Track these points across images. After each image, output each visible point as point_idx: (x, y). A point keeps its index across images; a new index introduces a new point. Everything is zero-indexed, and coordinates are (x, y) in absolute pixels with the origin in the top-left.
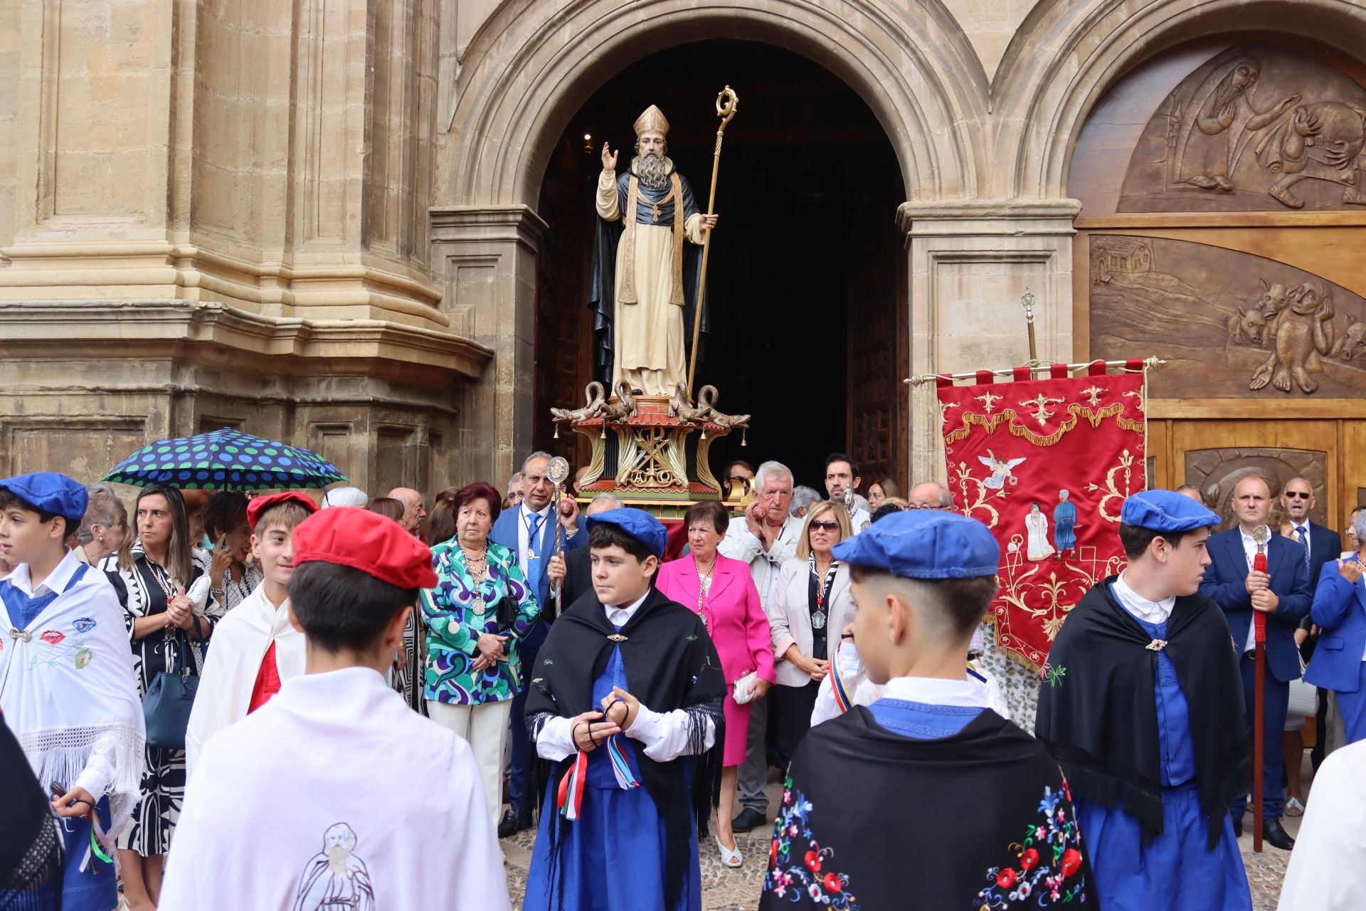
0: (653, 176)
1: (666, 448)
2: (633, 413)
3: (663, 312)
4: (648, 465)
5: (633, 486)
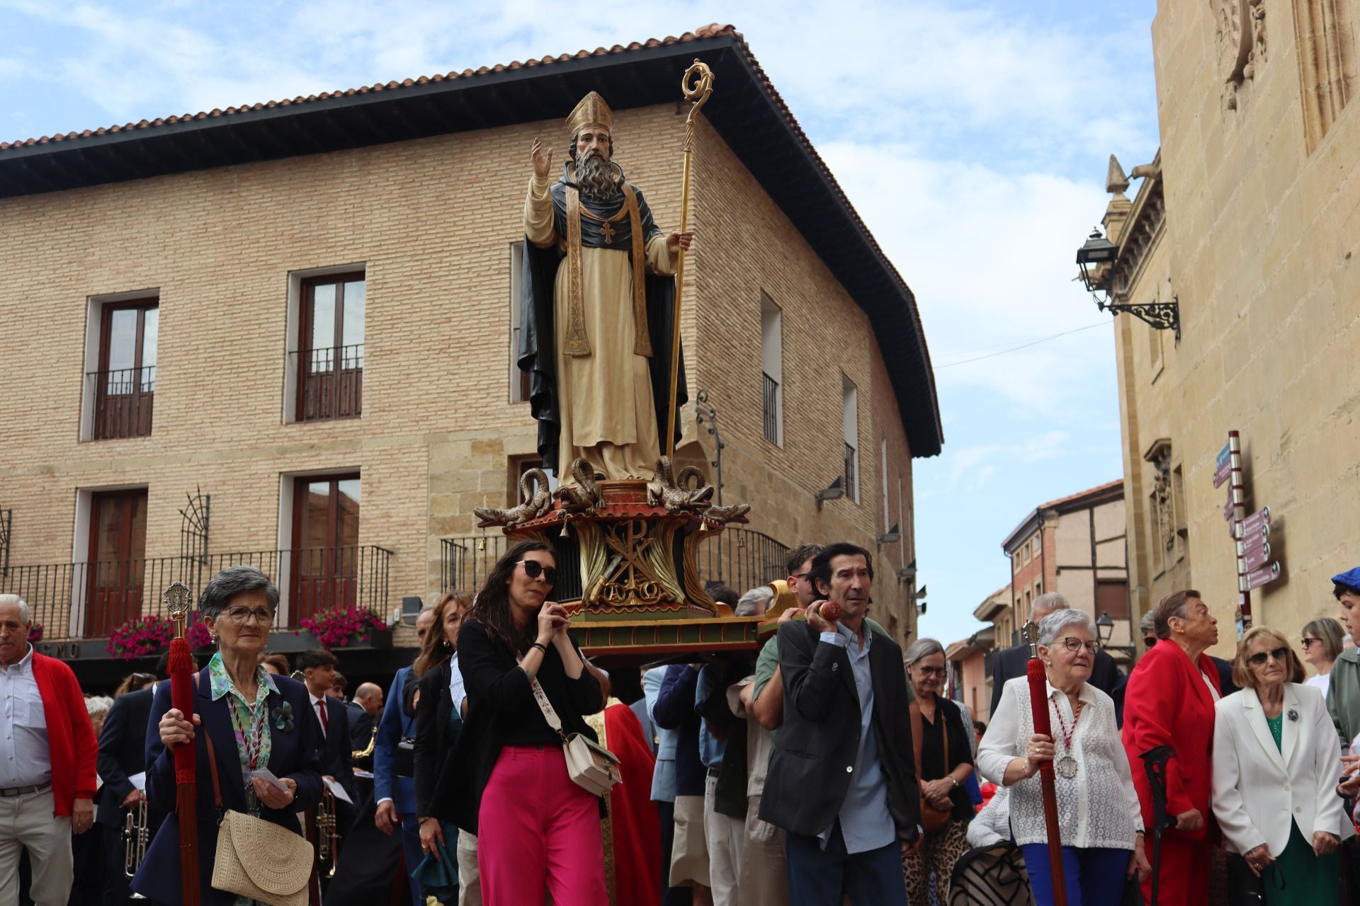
0: (600, 184)
1: (647, 551)
2: (600, 503)
3: (627, 367)
4: (625, 575)
5: (608, 606)
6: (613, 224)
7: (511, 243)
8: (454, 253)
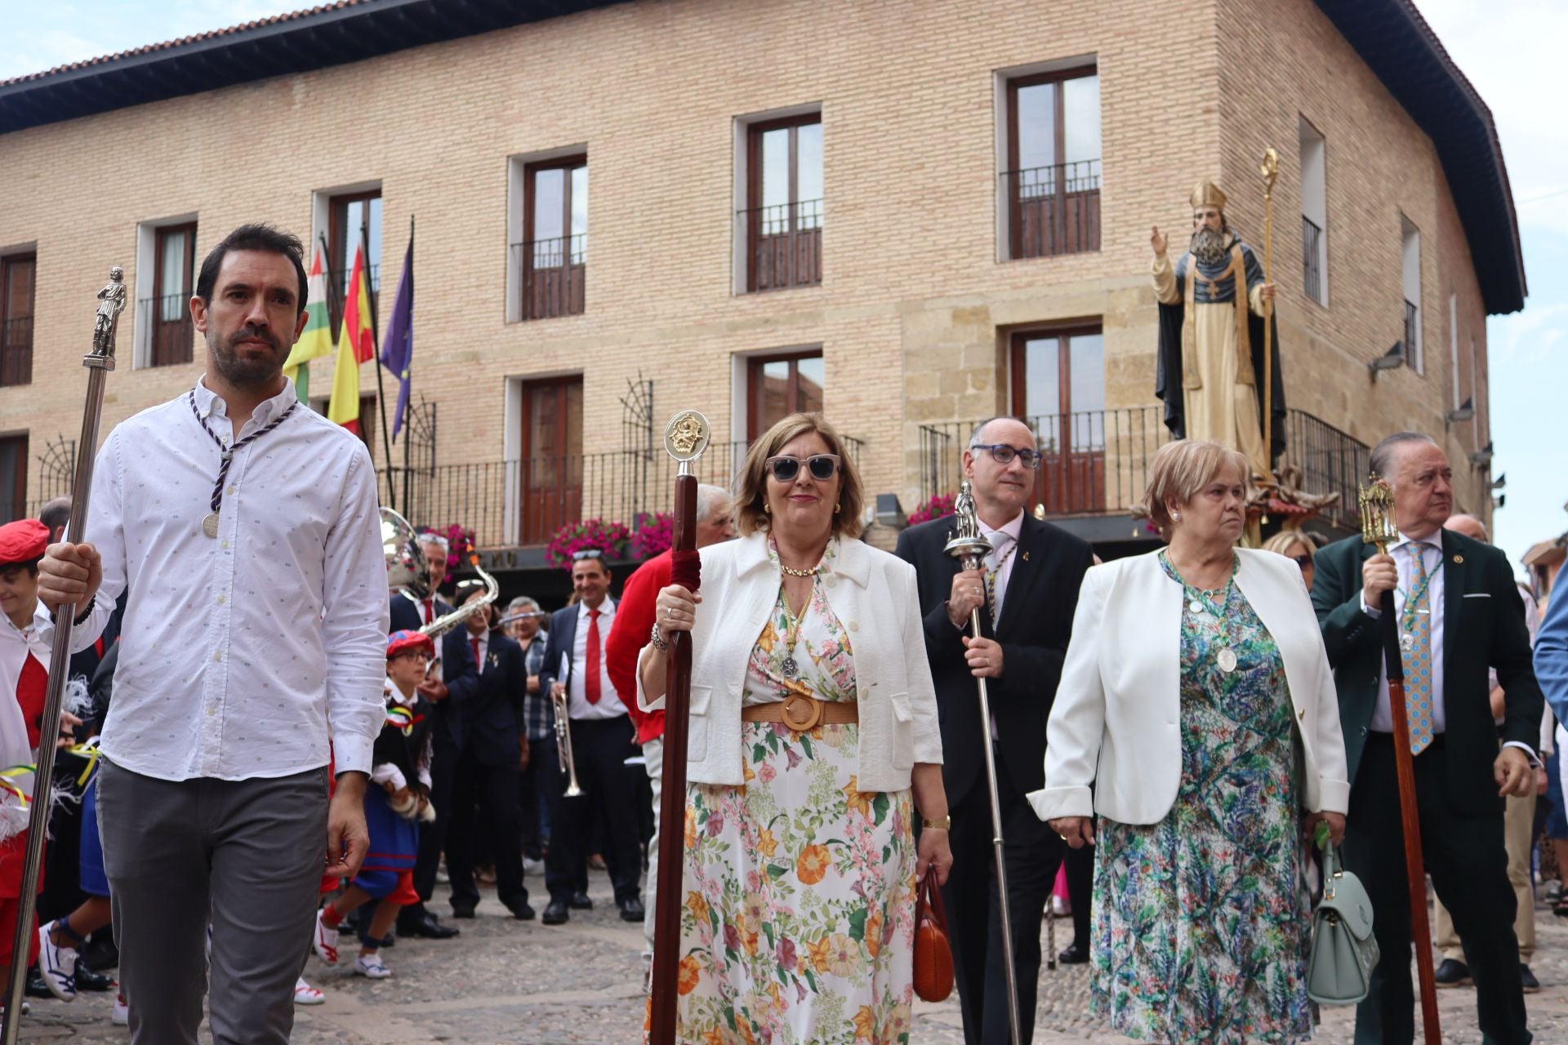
0: (1209, 252)
3: (1229, 393)
6: (1218, 284)
7: (993, 71)
8: (925, 86)
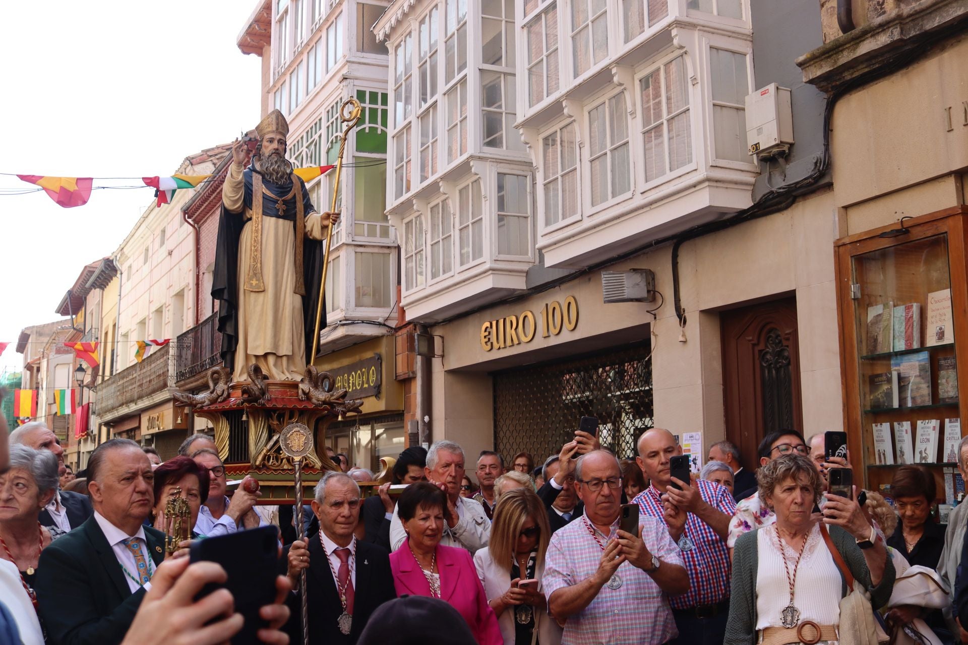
0: (277, 173)
2: (267, 396)
3: (288, 301)
5: (268, 468)
6: (285, 202)
